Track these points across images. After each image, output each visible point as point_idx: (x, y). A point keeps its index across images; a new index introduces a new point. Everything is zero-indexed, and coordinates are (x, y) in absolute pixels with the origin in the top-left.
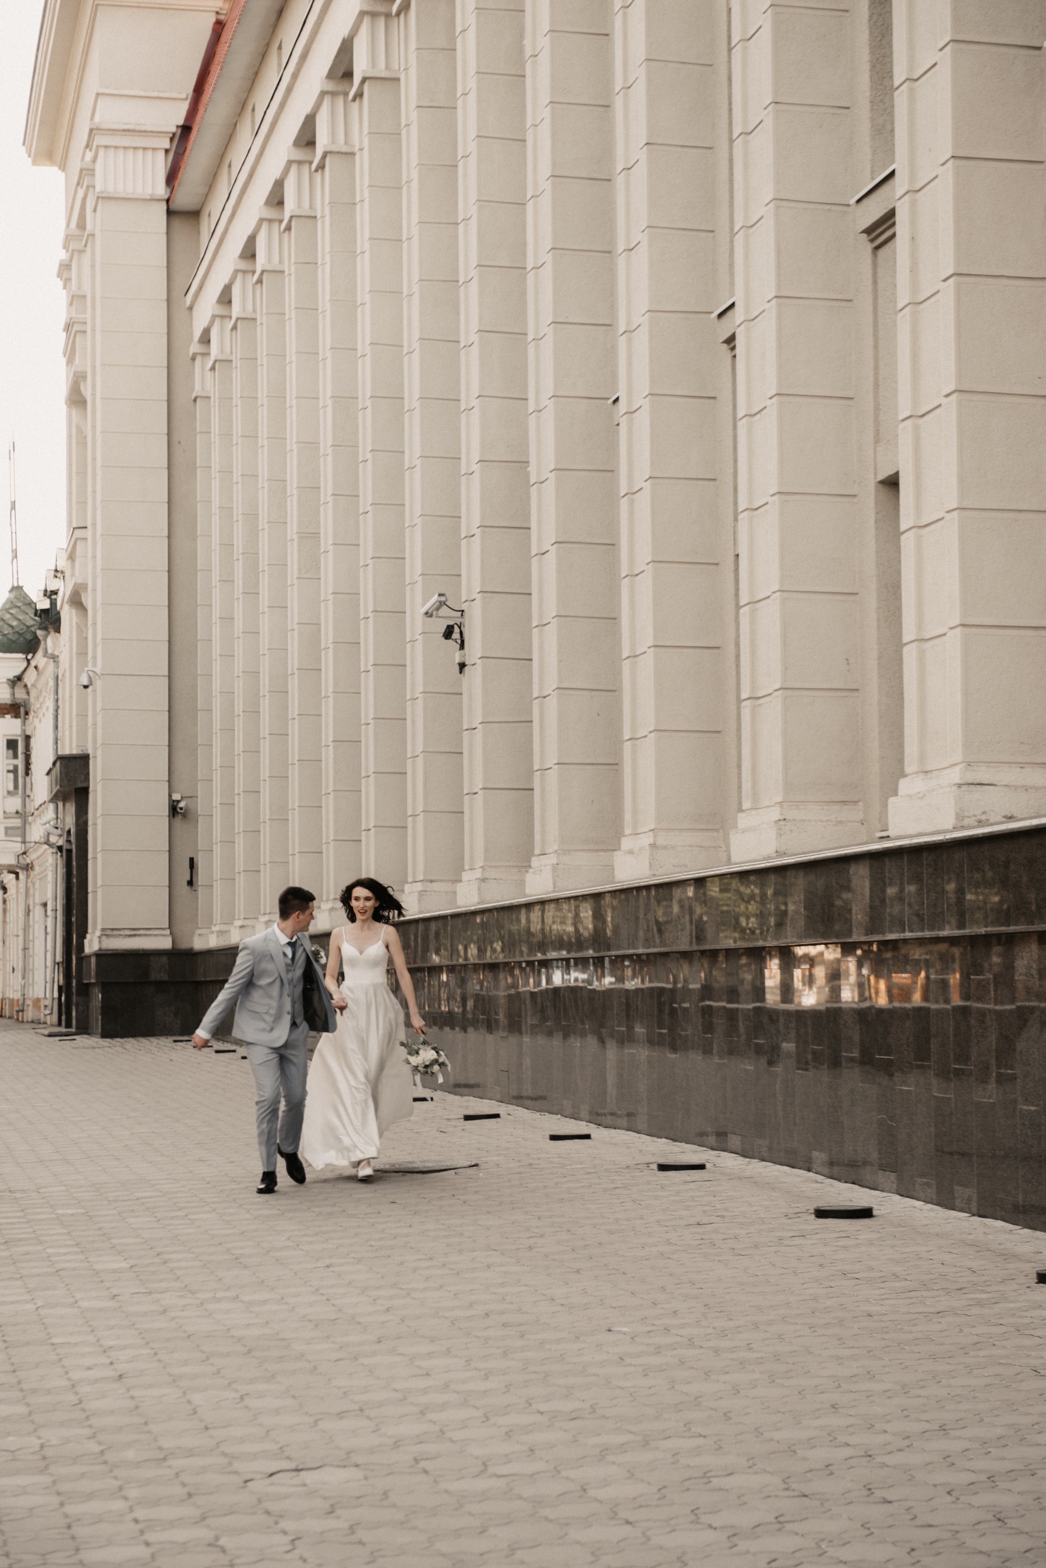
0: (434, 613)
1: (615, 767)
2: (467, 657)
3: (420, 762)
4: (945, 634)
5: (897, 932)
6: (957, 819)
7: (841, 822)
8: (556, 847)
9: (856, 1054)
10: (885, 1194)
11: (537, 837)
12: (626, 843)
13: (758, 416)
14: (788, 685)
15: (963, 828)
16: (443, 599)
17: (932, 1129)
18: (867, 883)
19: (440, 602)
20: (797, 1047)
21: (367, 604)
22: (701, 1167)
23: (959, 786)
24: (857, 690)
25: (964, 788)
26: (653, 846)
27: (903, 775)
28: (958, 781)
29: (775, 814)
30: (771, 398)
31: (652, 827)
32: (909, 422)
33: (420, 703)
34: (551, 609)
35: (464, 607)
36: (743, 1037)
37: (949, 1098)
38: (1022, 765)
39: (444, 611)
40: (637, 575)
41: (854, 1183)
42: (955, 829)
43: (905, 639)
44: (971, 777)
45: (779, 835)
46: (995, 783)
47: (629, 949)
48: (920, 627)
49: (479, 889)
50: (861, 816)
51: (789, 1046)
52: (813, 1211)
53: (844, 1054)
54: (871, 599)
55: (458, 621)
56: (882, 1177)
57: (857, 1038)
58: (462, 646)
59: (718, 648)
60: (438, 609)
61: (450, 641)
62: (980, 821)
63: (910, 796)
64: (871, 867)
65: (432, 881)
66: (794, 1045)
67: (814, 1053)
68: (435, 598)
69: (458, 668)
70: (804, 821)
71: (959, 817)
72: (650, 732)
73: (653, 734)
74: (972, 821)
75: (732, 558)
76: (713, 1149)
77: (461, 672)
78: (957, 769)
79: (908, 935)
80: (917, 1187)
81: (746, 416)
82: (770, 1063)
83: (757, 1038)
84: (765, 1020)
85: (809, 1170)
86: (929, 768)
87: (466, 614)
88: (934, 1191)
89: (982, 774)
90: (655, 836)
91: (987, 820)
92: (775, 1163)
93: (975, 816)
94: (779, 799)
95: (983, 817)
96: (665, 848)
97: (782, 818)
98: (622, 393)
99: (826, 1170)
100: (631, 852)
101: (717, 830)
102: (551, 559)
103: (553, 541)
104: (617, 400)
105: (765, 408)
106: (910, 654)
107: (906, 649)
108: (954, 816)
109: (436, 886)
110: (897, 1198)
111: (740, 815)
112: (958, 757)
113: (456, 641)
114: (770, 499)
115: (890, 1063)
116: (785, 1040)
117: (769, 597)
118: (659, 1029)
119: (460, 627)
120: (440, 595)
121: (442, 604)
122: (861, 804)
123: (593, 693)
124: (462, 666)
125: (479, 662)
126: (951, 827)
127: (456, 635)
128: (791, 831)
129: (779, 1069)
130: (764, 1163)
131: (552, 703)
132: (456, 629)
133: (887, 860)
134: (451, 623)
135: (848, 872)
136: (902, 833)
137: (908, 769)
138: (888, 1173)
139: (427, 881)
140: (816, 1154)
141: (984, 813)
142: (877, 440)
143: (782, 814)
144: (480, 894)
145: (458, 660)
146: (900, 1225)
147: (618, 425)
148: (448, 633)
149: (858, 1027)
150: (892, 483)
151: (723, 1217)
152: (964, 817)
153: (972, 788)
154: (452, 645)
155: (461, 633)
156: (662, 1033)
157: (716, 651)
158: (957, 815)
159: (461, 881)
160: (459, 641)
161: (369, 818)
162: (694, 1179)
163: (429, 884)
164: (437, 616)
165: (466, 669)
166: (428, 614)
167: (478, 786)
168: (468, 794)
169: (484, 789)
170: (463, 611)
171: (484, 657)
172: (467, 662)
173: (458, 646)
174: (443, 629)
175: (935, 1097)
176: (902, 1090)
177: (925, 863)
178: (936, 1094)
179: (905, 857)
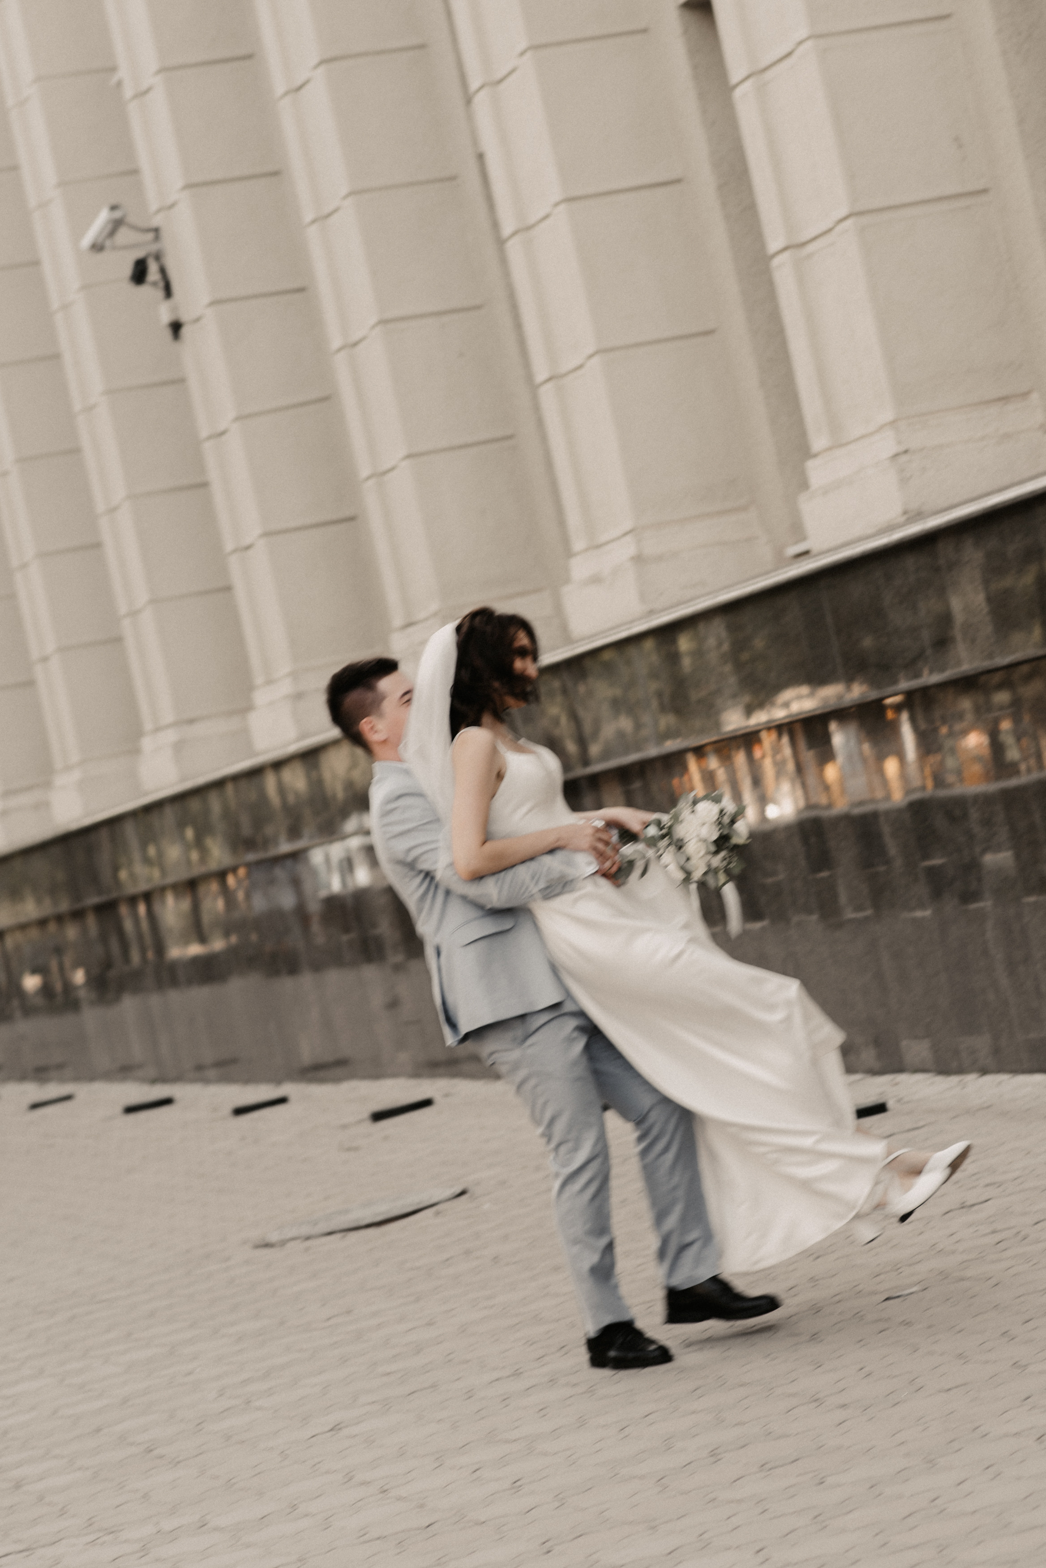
0: (108, 243)
1: (512, 442)
2: (182, 309)
3: (126, 518)
11: (390, 597)
12: (581, 567)
16: (117, 214)
19: (115, 222)
24: (988, 190)
26: (640, 559)
31: (628, 526)
33: (102, 411)
34: (338, 182)
35: (155, 222)
39: (124, 236)
40: (504, 79)
54: (978, 21)
55: (153, 248)
58: (168, 291)
60: (112, 233)
61: (145, 288)
65: (193, 721)
68: (104, 216)
69: (168, 333)
70: (940, 447)
72: (589, 358)
73: (594, 360)
77: (176, 338)
87: (164, 234)
90: (641, 539)
100: (593, 582)
102: (316, 96)
103: (316, 61)
113: (155, 284)
117: (789, 55)
119: (158, 260)
120: (114, 208)
121: (117, 225)
123: (447, 318)
124: (176, 327)
125: (208, 312)
127: (154, 274)
131: (373, 352)
132: (152, 264)
134: (139, 254)
139: (183, 723)
145: (165, 318)
148: (139, 274)
154: (150, 292)
155: (163, 271)
159: (253, 708)
160: (161, 284)
163: (190, 727)
164: (114, 248)
165: (185, 331)
166: (97, 247)
167: (252, 531)
168: (235, 551)
169: (266, 534)
170: (156, 231)
171: (214, 303)
172: (184, 317)
173: (160, 293)
174: (127, 269)
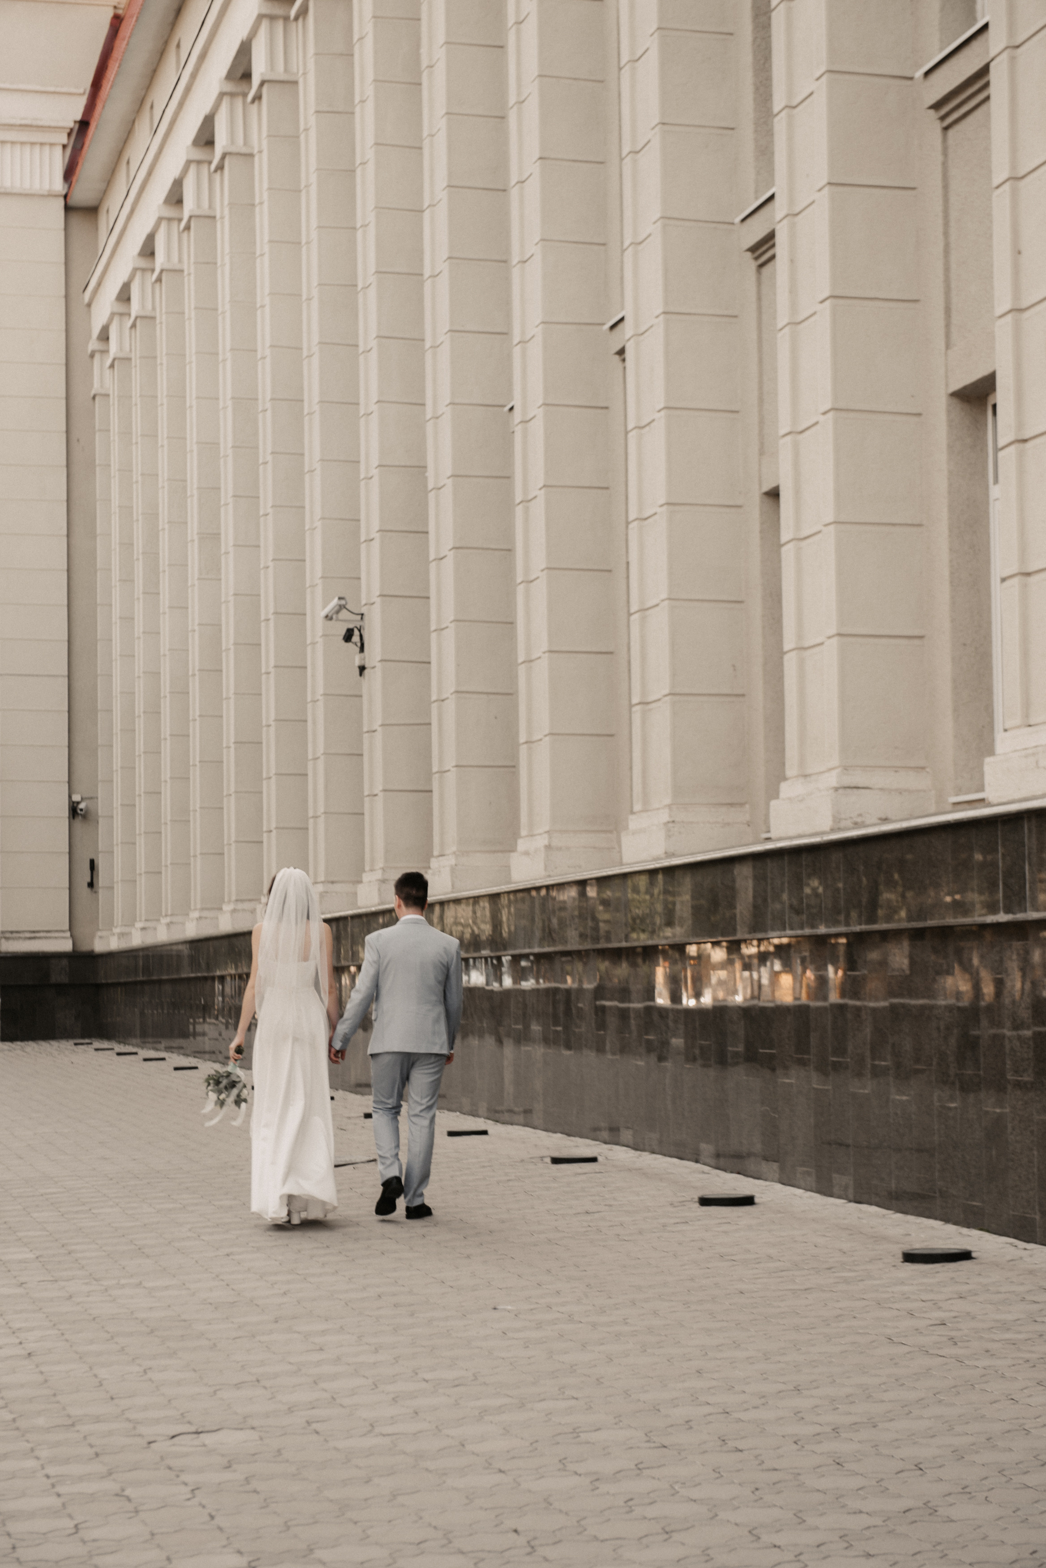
0: (334, 617)
1: (513, 770)
2: (367, 660)
3: (321, 764)
4: (822, 644)
5: (779, 930)
6: (834, 821)
7: (728, 824)
8: (454, 849)
9: (740, 1048)
10: (768, 1183)
11: (436, 839)
12: (522, 845)
13: (647, 428)
14: (678, 690)
15: (840, 830)
16: (343, 602)
17: (812, 1120)
18: (750, 883)
19: (340, 606)
20: (686, 1043)
21: (268, 606)
22: (594, 1160)
23: (836, 789)
24: (743, 695)
25: (840, 791)
26: (548, 847)
27: (785, 779)
28: (835, 785)
29: (664, 816)
30: (659, 411)
31: (547, 828)
32: (789, 438)
33: (321, 704)
34: (449, 613)
35: (364, 610)
36: (635, 1034)
37: (827, 1090)
38: (896, 769)
39: (344, 614)
40: (532, 581)
41: (739, 1173)
42: (833, 830)
43: (787, 647)
44: (848, 780)
45: (668, 836)
46: (870, 786)
47: (525, 948)
48: (800, 636)
49: (379, 890)
50: (748, 817)
51: (677, 1042)
52: (697, 1200)
53: (730, 1049)
54: (756, 607)
55: (358, 625)
56: (765, 1167)
57: (741, 1033)
58: (362, 649)
59: (611, 653)
60: (338, 612)
61: (350, 645)
62: (856, 823)
63: (789, 799)
64: (754, 867)
65: (333, 882)
66: (682, 1040)
67: (702, 1048)
68: (335, 601)
69: (357, 671)
70: (692, 823)
71: (836, 819)
72: (546, 736)
73: (547, 738)
74: (849, 823)
75: (625, 566)
76: (606, 1143)
77: (361, 674)
78: (834, 773)
80: (798, 1176)
81: (635, 428)
82: (661, 1059)
83: (646, 1034)
84: (656, 1017)
85: (697, 1161)
86: (809, 771)
87: (366, 618)
88: (814, 1179)
89: (858, 778)
90: (550, 838)
91: (863, 822)
92: (665, 1155)
93: (851, 818)
94: (668, 801)
95: (859, 820)
96: (559, 849)
97: (671, 820)
98: (517, 402)
99: (712, 1162)
100: (527, 853)
101: (611, 832)
102: (448, 565)
103: (451, 547)
104: (512, 409)
105: (653, 420)
106: (790, 663)
107: (786, 658)
108: (831, 818)
109: (338, 887)
110: (779, 1186)
111: (631, 817)
112: (835, 761)
113: (356, 644)
114: (659, 510)
115: (772, 1057)
116: (675, 1036)
117: (657, 605)
118: (554, 1026)
119: (360, 631)
120: (340, 598)
121: (341, 607)
122: (747, 806)
123: (491, 697)
124: (362, 669)
125: (378, 665)
126: (827, 829)
127: (356, 638)
128: (680, 833)
129: (668, 1064)
130: (654, 1156)
131: (450, 707)
132: (356, 632)
133: (768, 861)
134: (351, 626)
135: (733, 873)
136: (783, 835)
137: (789, 773)
138: (771, 1163)
139: (329, 882)
140: (703, 1146)
141: (860, 815)
142: (762, 452)
143: (670, 816)
144: (380, 895)
145: (357, 663)
146: (780, 1212)
147: (513, 432)
148: (348, 636)
149: (742, 1023)
150: (774, 494)
151: (610, 1206)
152: (840, 820)
153: (849, 791)
154: (352, 648)
155: (361, 636)
156: (556, 1031)
157: (609, 656)
158: (834, 817)
159: (361, 882)
160: (359, 644)
161: (270, 820)
162: (585, 1171)
163: (330, 885)
164: (337, 620)
165: (366, 672)
166: (328, 618)
167: (378, 788)
168: (369, 796)
169: (385, 790)
170: (362, 615)
171: (381, 661)
172: (366, 666)
173: (358, 649)
174: (343, 632)
175: (814, 1089)
176: (784, 1083)
177: (804, 863)
178: (815, 1086)
179: (786, 858)
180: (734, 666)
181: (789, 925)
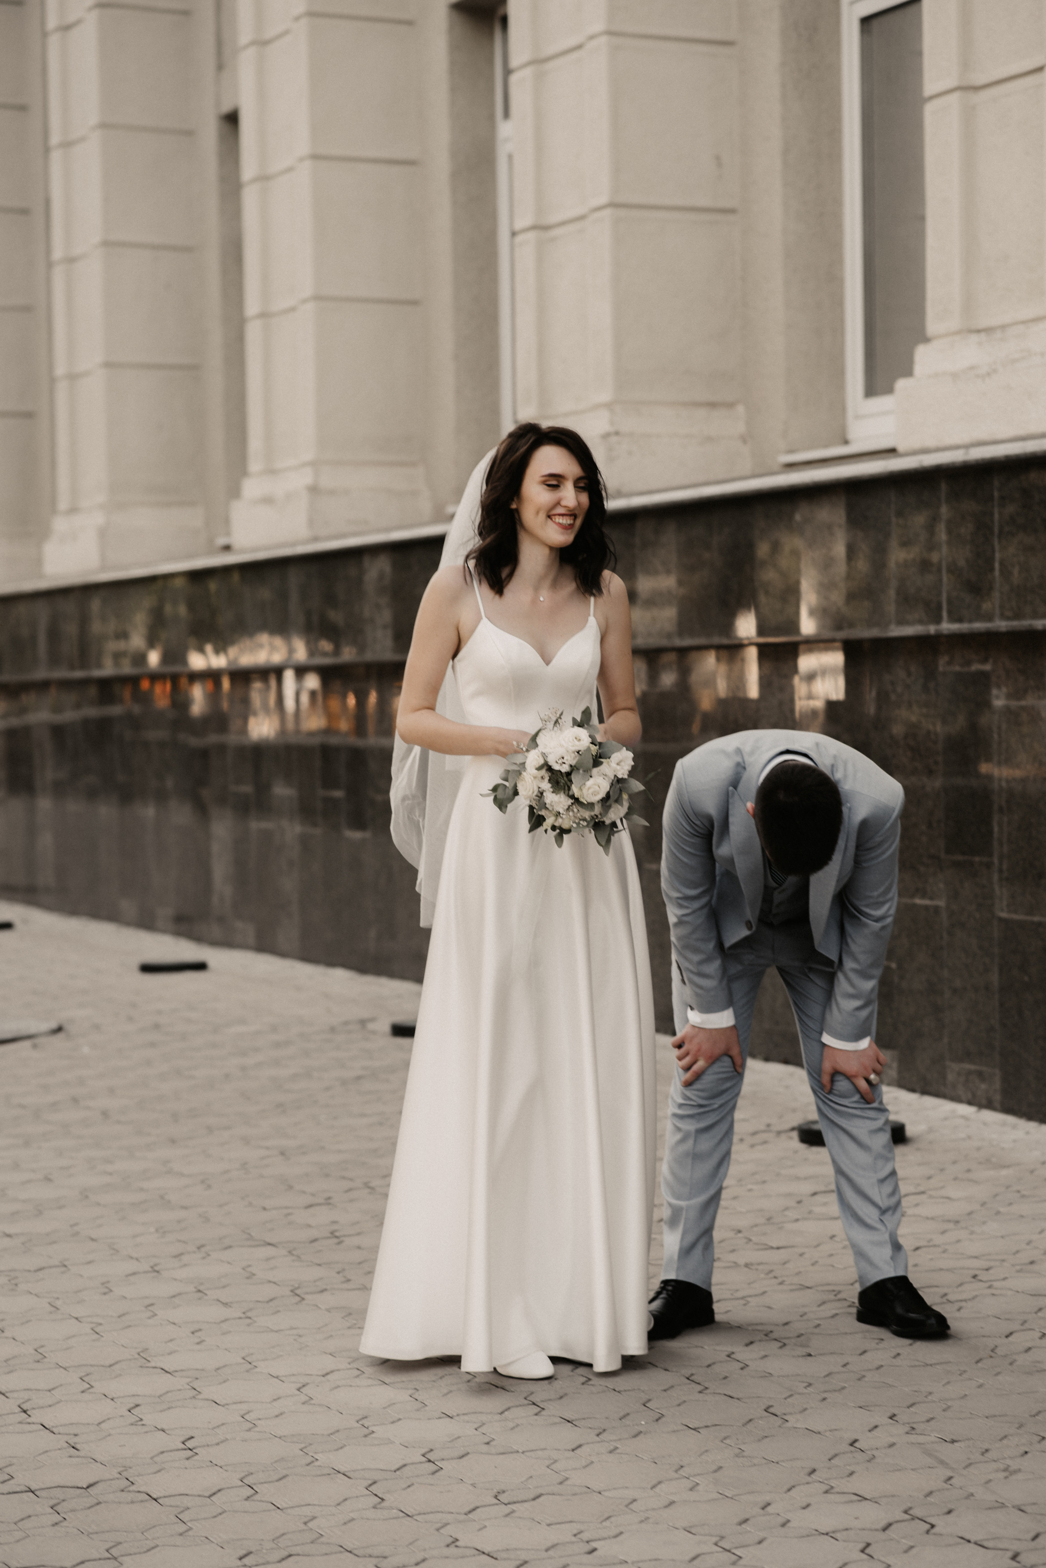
5: (921, 622)
7: (711, 438)
12: (254, 487)
14: (626, 199)
17: (995, 978)
18: (839, 537)
24: (732, 211)
26: (314, 490)
27: (926, 340)
31: (309, 458)
34: (90, 112)
40: (273, 40)
43: (931, 90)
50: (741, 428)
64: (846, 506)
70: (651, 435)
72: (304, 302)
73: (308, 306)
79: (947, 626)
80: (950, 1077)
86: (993, 323)
88: (997, 1084)
90: (319, 474)
94: (605, 396)
96: (332, 492)
97: (611, 429)
107: (932, 108)
122: (741, 409)
131: (92, 271)
133: (895, 492)
136: (931, 443)
137: (932, 327)
143: (612, 423)
175: (1001, 920)
176: (915, 905)
177: (996, 494)
178: (1004, 915)
179: (944, 486)
180: (718, 158)
181: (950, 612)
